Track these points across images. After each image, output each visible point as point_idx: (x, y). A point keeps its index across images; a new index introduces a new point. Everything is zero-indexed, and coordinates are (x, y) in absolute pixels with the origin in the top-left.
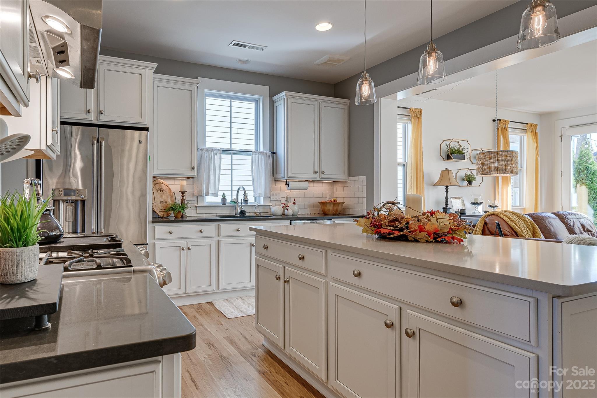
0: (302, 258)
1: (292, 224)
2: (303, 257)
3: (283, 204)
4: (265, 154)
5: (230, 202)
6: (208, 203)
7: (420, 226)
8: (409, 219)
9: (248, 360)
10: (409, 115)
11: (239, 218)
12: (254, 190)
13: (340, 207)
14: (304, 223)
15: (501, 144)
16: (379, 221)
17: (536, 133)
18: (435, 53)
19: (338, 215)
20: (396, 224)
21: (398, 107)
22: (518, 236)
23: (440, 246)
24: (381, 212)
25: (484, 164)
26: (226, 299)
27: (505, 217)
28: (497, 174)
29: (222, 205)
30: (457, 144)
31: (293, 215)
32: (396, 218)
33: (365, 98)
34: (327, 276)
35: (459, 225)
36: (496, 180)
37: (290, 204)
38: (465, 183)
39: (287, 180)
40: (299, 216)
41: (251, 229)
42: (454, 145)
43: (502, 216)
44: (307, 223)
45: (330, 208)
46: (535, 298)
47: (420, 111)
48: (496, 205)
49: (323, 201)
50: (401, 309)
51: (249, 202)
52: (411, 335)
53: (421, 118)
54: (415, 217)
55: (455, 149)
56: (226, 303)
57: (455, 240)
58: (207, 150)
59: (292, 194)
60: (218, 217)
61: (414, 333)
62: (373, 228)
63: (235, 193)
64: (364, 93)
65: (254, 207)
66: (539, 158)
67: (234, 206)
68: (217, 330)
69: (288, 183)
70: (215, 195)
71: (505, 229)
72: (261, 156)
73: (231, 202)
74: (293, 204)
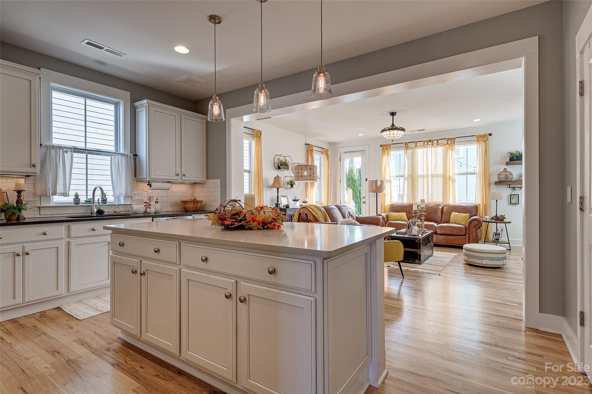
0: (157, 251)
1: (154, 220)
2: (159, 250)
3: (145, 203)
4: (126, 155)
5: (84, 202)
6: (56, 203)
7: (253, 218)
8: (246, 213)
9: (101, 356)
10: (253, 135)
11: (95, 218)
12: (113, 189)
13: (199, 205)
14: (167, 220)
15: (310, 161)
16: (224, 215)
17: (328, 155)
18: (264, 90)
19: (198, 211)
20: (236, 217)
21: (244, 127)
22: (317, 221)
23: (266, 232)
24: (227, 209)
25: (298, 173)
26: (79, 301)
27: (310, 209)
28: (306, 180)
29: (74, 205)
30: (284, 158)
31: (155, 213)
32: (237, 212)
33: (215, 116)
34: (180, 264)
35: (279, 215)
36: (307, 184)
37: (153, 203)
38: (289, 186)
39: (149, 181)
40: (161, 214)
41: (105, 228)
42: (282, 159)
43: (309, 208)
44: (170, 219)
45: (191, 206)
46: (314, 261)
47: (260, 132)
48: (307, 201)
49: (184, 200)
50: (237, 282)
51: (107, 201)
52: (243, 301)
53: (261, 138)
54: (250, 211)
55: (283, 162)
56: (78, 305)
57: (276, 227)
58: (53, 147)
59: (155, 194)
60: (68, 217)
61: (245, 299)
62: (219, 221)
63: (90, 193)
64: (215, 112)
65: (114, 207)
66: (329, 171)
67: (90, 206)
68: (64, 335)
69: (150, 184)
70: (65, 194)
71: (310, 217)
72: (122, 157)
73: (86, 201)
74: (156, 202)
